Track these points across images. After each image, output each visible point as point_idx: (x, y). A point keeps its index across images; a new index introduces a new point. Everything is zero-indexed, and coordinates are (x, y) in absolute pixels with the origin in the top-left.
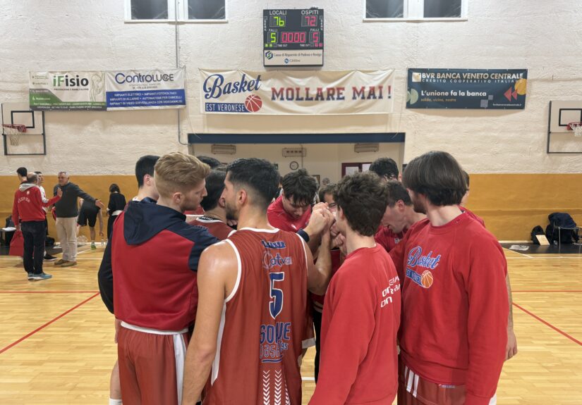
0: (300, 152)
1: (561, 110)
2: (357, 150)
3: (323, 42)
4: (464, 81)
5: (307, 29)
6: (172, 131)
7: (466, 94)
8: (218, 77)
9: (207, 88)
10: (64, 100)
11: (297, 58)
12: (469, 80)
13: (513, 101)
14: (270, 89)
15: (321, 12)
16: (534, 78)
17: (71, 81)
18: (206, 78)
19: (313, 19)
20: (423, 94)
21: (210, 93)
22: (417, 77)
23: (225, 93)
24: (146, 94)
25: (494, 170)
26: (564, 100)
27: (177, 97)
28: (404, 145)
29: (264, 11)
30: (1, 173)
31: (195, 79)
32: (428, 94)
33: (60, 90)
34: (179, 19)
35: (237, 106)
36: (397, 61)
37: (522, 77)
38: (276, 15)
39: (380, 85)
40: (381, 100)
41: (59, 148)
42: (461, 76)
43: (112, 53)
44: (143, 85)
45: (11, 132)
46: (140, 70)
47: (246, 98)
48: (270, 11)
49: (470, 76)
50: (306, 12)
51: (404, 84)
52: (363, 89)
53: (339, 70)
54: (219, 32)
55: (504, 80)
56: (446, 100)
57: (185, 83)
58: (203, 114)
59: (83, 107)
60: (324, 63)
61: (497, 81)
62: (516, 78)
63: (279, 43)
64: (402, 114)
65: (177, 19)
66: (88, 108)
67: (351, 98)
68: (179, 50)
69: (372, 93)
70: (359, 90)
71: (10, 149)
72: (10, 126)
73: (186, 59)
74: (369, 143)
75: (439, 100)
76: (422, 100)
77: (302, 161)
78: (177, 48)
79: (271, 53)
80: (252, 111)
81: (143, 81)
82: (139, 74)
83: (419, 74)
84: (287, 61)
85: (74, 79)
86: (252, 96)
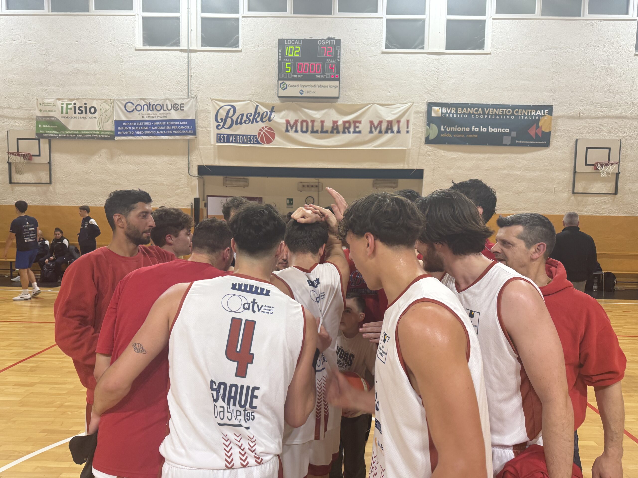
0: (316, 186)
1: (587, 148)
2: (376, 185)
3: (339, 73)
4: (486, 116)
5: (324, 60)
6: (182, 162)
7: (488, 130)
8: (231, 107)
9: (219, 118)
10: (70, 128)
11: (313, 89)
12: (492, 115)
13: (537, 138)
14: (283, 121)
15: (338, 42)
16: (560, 114)
17: (79, 108)
18: (218, 108)
19: (330, 49)
20: (442, 130)
21: (221, 124)
22: (437, 112)
23: (237, 124)
24: (155, 124)
26: (591, 138)
27: (188, 128)
28: (422, 182)
29: (279, 40)
30: (4, 202)
31: (206, 109)
32: (448, 129)
33: (68, 117)
34: (191, 46)
35: (250, 138)
36: (417, 95)
37: (547, 113)
38: (291, 45)
39: (398, 119)
40: (399, 134)
41: (65, 178)
42: (483, 111)
43: (122, 81)
44: (153, 114)
45: (17, 160)
46: (150, 98)
47: (259, 130)
48: (285, 40)
49: (492, 111)
50: (322, 42)
51: (423, 119)
52: (380, 123)
53: (356, 103)
54: (232, 60)
55: (528, 116)
56: (467, 136)
57: (196, 113)
58: (214, 145)
59: (90, 136)
60: (340, 95)
61: (521, 117)
62: (540, 114)
63: (294, 74)
64: (421, 150)
65: (189, 46)
66: (96, 137)
67: (368, 132)
68: (191, 79)
69: (389, 127)
70: (376, 123)
71: (15, 177)
72: (16, 154)
73: (198, 88)
74: (387, 179)
75: (460, 136)
76: (441, 135)
77: (318, 196)
78: (189, 76)
79: (285, 83)
80: (265, 143)
81: (153, 110)
82: (149, 102)
83: (440, 109)
84: (301, 92)
85: (82, 107)
86: (264, 128)
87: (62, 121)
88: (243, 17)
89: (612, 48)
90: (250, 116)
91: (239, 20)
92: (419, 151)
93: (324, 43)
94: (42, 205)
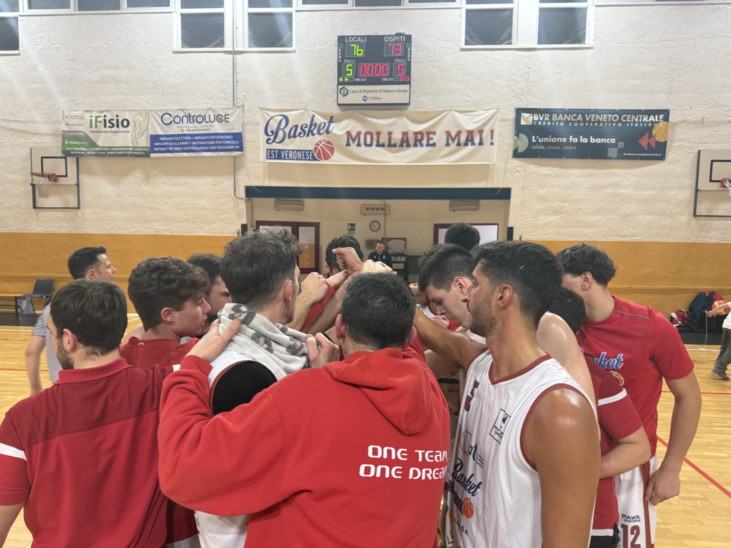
0: (383, 209)
1: (712, 161)
2: (453, 208)
3: (410, 75)
4: (587, 124)
5: (391, 60)
6: (227, 183)
7: (589, 140)
8: (282, 117)
9: (269, 131)
10: (100, 144)
11: (378, 95)
12: (594, 123)
13: (650, 149)
14: (344, 133)
15: (409, 38)
16: (678, 120)
17: (110, 122)
18: (268, 118)
19: (399, 47)
20: (534, 141)
21: (272, 138)
22: (527, 119)
23: (290, 137)
24: (196, 138)
25: (624, 237)
26: (716, 149)
27: (233, 142)
28: (509, 203)
29: (339, 37)
30: (28, 229)
31: (254, 120)
32: (541, 140)
33: (97, 132)
34: (237, 47)
35: (305, 154)
36: (502, 99)
37: (662, 119)
38: (353, 43)
39: (481, 129)
40: (481, 147)
41: (94, 201)
42: (584, 117)
43: (158, 89)
44: (194, 127)
45: (40, 182)
46: (190, 109)
47: (315, 143)
48: (346, 38)
49: (594, 118)
50: (389, 39)
51: (510, 128)
52: (459, 133)
53: (429, 110)
54: (284, 62)
55: (639, 122)
56: (564, 148)
57: (243, 125)
58: (264, 163)
59: (123, 153)
60: (411, 101)
61: (630, 125)
62: (654, 121)
63: (356, 77)
64: (508, 165)
65: (235, 47)
66: (129, 154)
67: (444, 145)
68: (236, 86)
69: (470, 138)
70: (453, 134)
71: (39, 201)
72: (40, 175)
73: (245, 96)
74: (465, 200)
75: (555, 148)
76: (533, 147)
77: (385, 221)
78: (235, 82)
79: (346, 89)
80: (322, 159)
81: (193, 122)
82: (189, 113)
83: (530, 116)
84: (365, 99)
85: (113, 120)
86: (322, 141)
87: (91, 136)
88: (297, 11)
91: (292, 15)
92: (506, 166)
93: (391, 40)
94: (69, 232)
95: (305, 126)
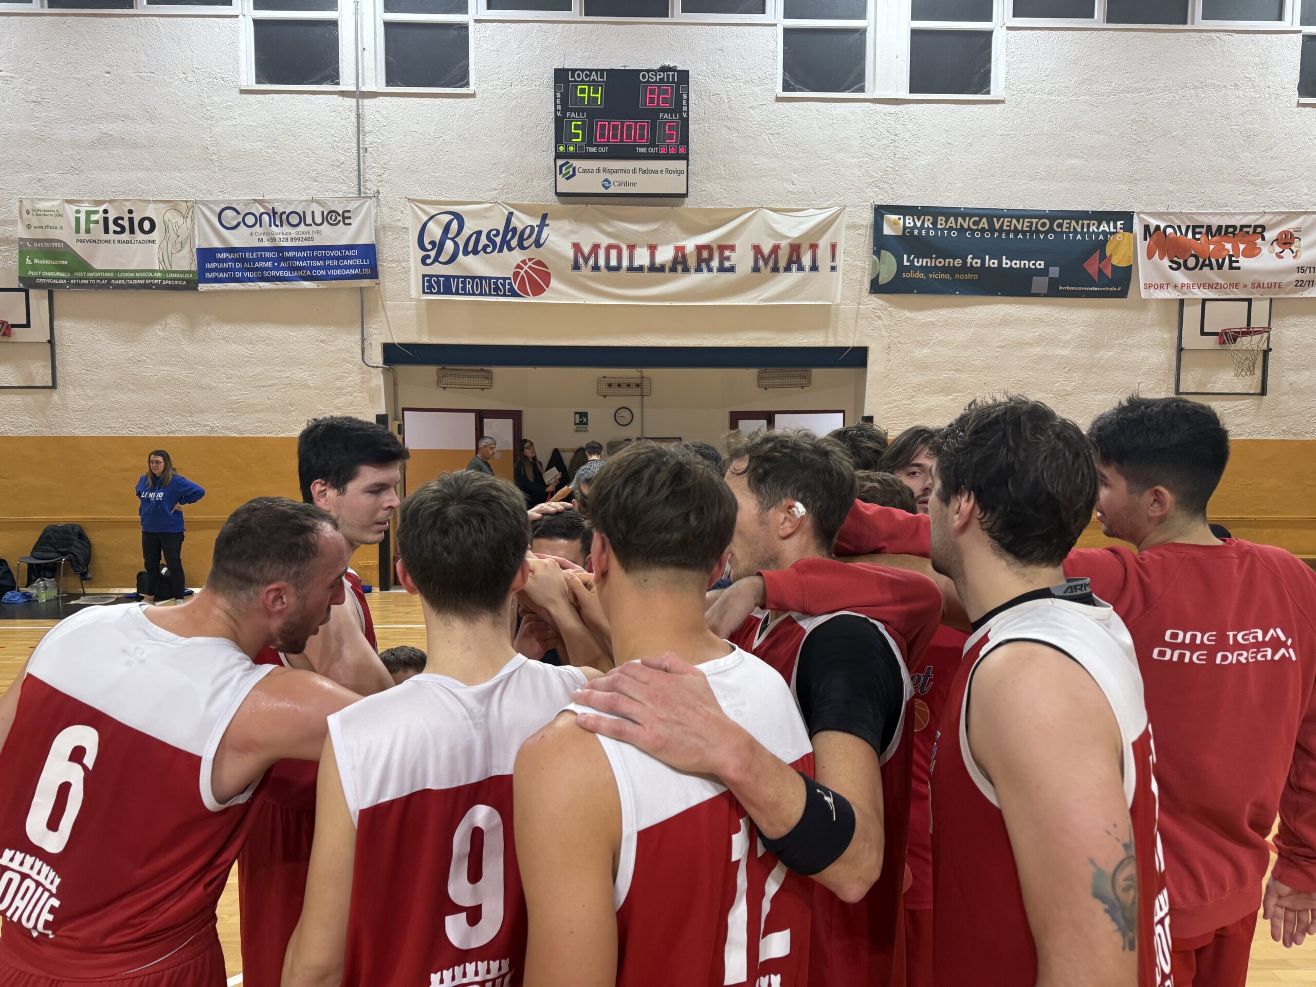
0: (638, 385)
1: (1204, 301)
2: (764, 382)
3: (687, 143)
4: (996, 235)
5: (653, 115)
6: (348, 338)
7: (1000, 263)
8: (451, 217)
9: (426, 241)
10: (97, 265)
11: (630, 178)
12: (1008, 232)
13: (1103, 279)
14: (568, 247)
15: (684, 76)
17: (115, 222)
18: (425, 218)
19: (666, 92)
20: (906, 263)
21: (433, 254)
22: (892, 226)
23: (466, 253)
24: (287, 254)
27: (359, 262)
28: (865, 374)
29: (557, 72)
31: (399, 220)
32: (918, 262)
33: (89, 241)
34: (363, 85)
36: (850, 189)
37: (1121, 228)
38: (583, 82)
39: (813, 240)
40: (814, 273)
41: (86, 374)
42: (991, 224)
43: (211, 160)
44: (282, 233)
46: (276, 200)
47: (515, 265)
48: (570, 72)
49: (1009, 224)
50: (649, 77)
51: (865, 240)
52: (776, 249)
53: (722, 207)
54: (454, 115)
55: (1082, 233)
56: (957, 276)
57: (377, 231)
58: (418, 300)
59: (142, 282)
60: (689, 190)
61: (1068, 237)
62: (1108, 230)
63: (590, 144)
64: (862, 306)
65: (360, 85)
66: (155, 285)
67: (750, 269)
68: (364, 156)
69: (794, 259)
70: (766, 251)
73: (380, 176)
74: (788, 369)
75: (942, 276)
76: (904, 275)
77: (642, 407)
78: (361, 150)
79: (571, 165)
80: (529, 295)
81: (282, 226)
82: (273, 208)
83: (900, 219)
84: (606, 184)
85: (122, 219)
86: (527, 261)
87: (78, 248)
88: (477, 21)
89: (1252, 90)
90: (494, 236)
91: (467, 28)
92: (858, 308)
93: (652, 78)
94: (35, 434)
95: (494, 232)
